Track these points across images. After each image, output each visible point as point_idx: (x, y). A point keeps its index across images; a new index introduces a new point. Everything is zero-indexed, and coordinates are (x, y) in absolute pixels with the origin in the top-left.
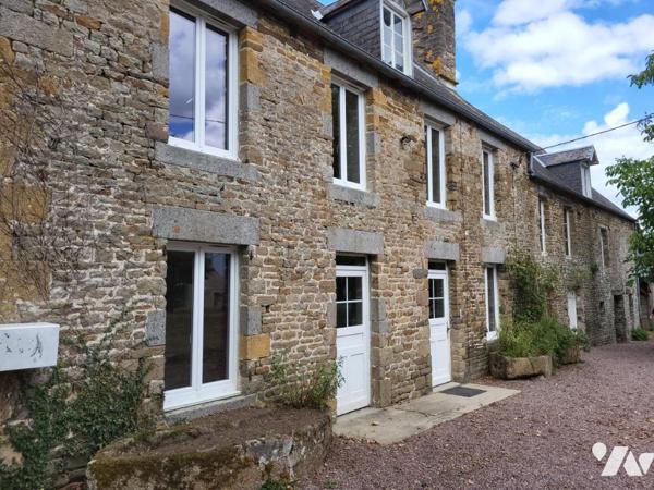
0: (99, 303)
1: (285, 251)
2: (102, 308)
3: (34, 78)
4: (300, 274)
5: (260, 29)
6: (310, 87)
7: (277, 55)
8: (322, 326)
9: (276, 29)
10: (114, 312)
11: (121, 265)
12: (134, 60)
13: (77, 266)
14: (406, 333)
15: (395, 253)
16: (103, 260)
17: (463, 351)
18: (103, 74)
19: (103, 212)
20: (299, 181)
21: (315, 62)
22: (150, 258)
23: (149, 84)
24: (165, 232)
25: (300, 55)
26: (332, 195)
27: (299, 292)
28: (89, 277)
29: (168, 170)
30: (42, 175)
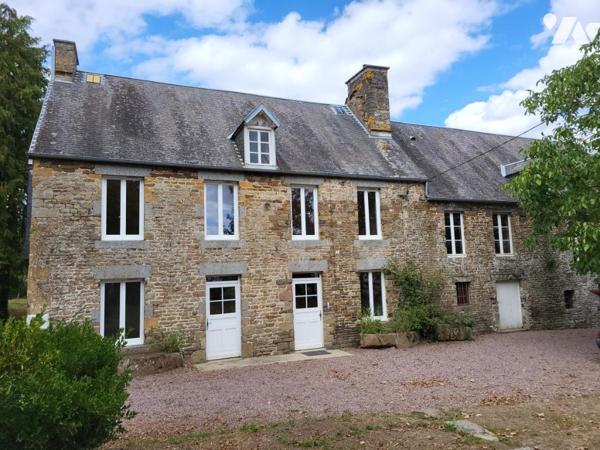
0: (70, 307)
1: (168, 278)
2: (72, 309)
3: (44, 229)
4: (178, 289)
5: (154, 176)
6: (188, 194)
7: (163, 185)
8: (195, 314)
9: (164, 172)
10: (76, 310)
11: (79, 292)
12: (83, 211)
13: (61, 293)
14: (268, 317)
15: (259, 272)
16: (72, 290)
17: (332, 329)
18: (71, 220)
19: (71, 272)
20: (179, 243)
21: (191, 180)
22: (92, 288)
23: (91, 218)
24: (100, 276)
25: (180, 180)
26: (203, 246)
27: (178, 297)
28: (66, 297)
29: (101, 252)
30: (47, 263)
